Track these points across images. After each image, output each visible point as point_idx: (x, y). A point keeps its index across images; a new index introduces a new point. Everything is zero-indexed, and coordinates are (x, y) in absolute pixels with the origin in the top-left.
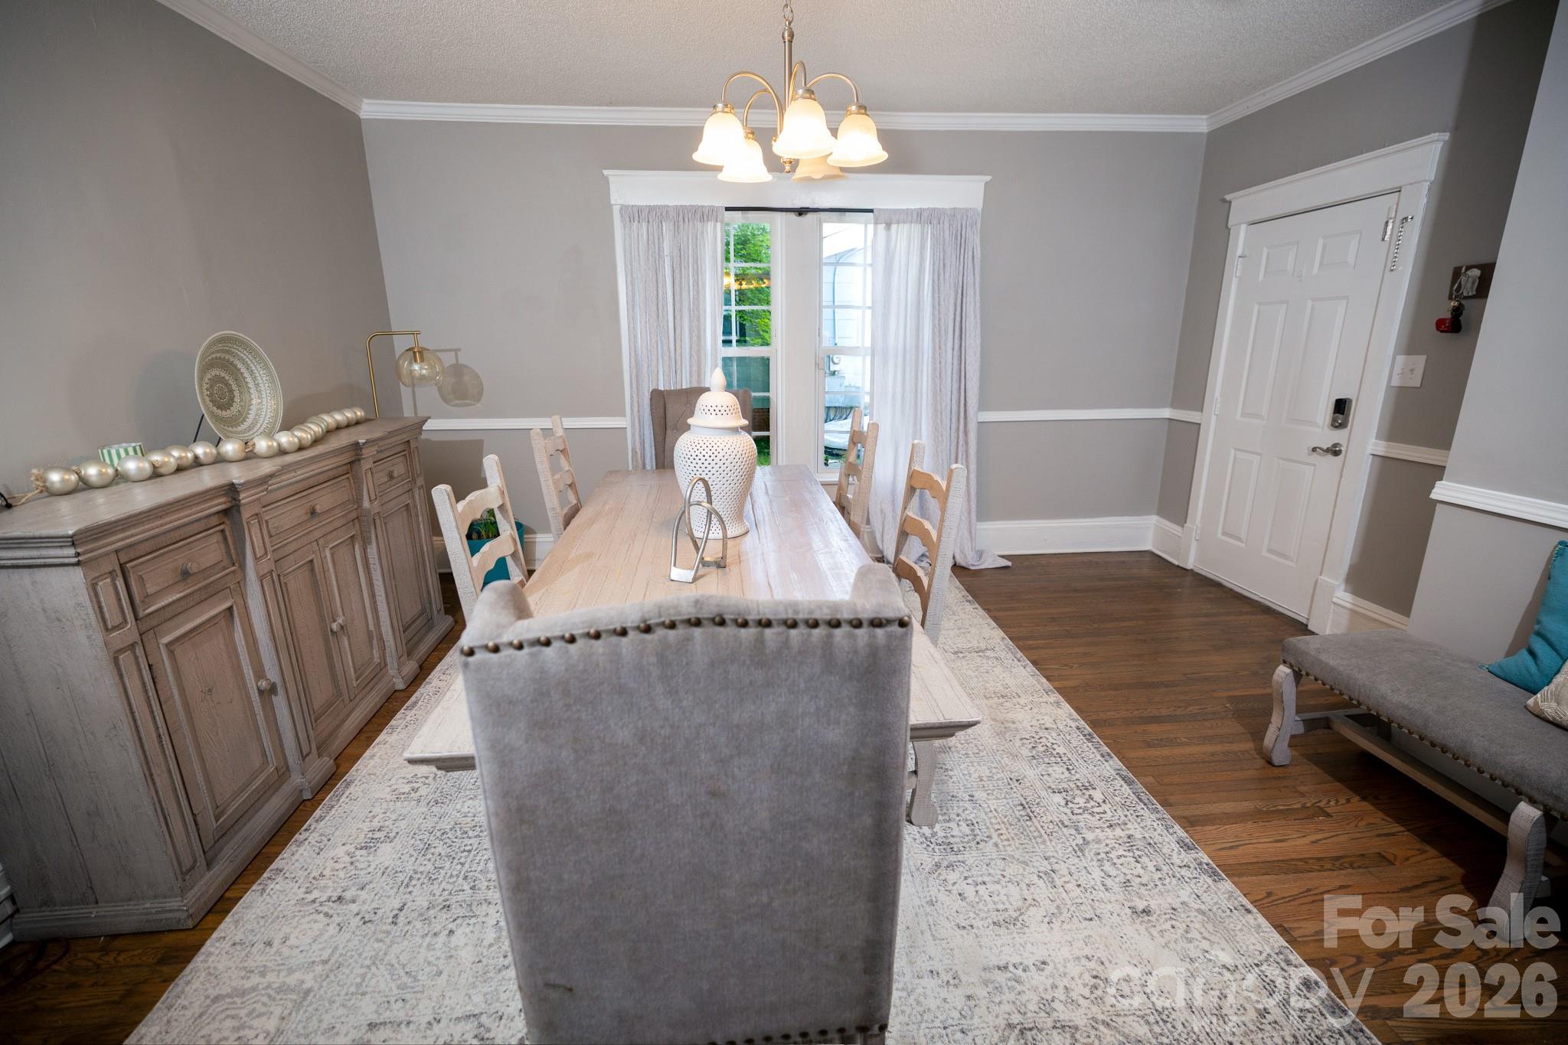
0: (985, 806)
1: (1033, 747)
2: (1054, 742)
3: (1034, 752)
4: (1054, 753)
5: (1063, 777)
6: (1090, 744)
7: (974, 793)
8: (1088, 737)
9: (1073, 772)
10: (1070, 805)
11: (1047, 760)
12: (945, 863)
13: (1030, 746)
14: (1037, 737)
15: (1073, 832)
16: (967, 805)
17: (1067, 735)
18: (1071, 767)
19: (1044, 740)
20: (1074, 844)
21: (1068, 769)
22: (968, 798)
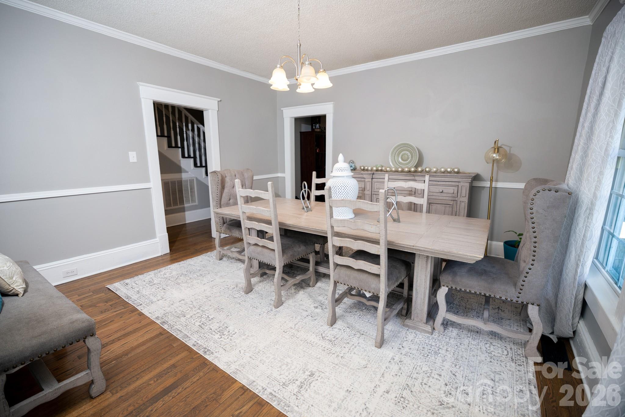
0: (235, 304)
1: (229, 332)
2: (221, 339)
3: (228, 330)
4: (219, 333)
5: (212, 325)
6: (204, 346)
7: (240, 305)
8: (206, 350)
9: (209, 329)
10: (207, 317)
11: (221, 328)
12: (235, 288)
13: (231, 332)
14: (230, 338)
15: (204, 310)
16: (239, 301)
17: (217, 346)
18: (210, 330)
19: (226, 338)
20: (203, 307)
21: (211, 329)
22: (241, 303)
